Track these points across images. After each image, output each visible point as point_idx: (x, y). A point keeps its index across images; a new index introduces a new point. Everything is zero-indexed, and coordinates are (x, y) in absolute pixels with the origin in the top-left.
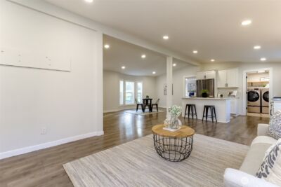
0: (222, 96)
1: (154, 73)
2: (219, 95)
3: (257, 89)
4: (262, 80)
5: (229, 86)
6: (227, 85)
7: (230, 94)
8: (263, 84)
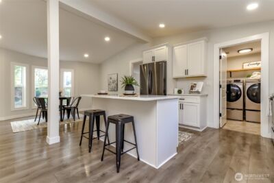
0: (180, 92)
1: (86, 56)
2: (176, 90)
3: (238, 81)
4: (246, 67)
5: (190, 74)
6: (187, 72)
7: (192, 87)
8: (247, 73)
